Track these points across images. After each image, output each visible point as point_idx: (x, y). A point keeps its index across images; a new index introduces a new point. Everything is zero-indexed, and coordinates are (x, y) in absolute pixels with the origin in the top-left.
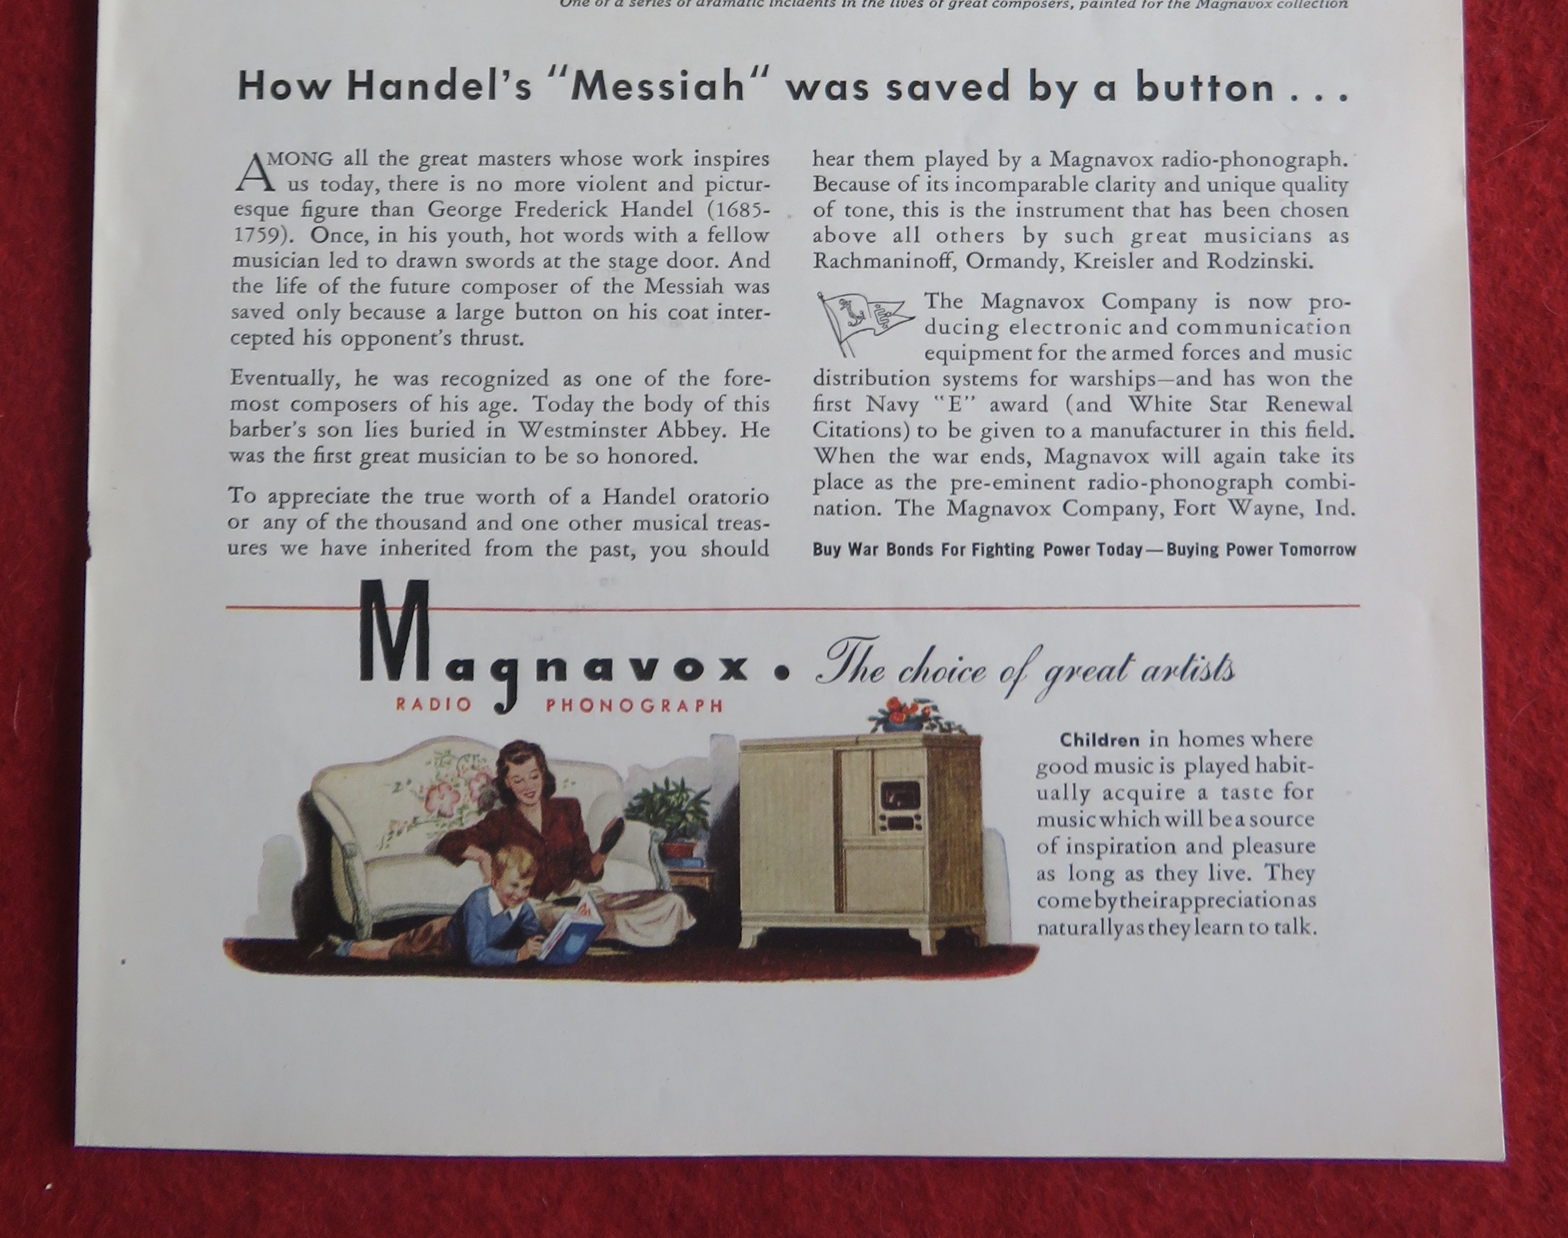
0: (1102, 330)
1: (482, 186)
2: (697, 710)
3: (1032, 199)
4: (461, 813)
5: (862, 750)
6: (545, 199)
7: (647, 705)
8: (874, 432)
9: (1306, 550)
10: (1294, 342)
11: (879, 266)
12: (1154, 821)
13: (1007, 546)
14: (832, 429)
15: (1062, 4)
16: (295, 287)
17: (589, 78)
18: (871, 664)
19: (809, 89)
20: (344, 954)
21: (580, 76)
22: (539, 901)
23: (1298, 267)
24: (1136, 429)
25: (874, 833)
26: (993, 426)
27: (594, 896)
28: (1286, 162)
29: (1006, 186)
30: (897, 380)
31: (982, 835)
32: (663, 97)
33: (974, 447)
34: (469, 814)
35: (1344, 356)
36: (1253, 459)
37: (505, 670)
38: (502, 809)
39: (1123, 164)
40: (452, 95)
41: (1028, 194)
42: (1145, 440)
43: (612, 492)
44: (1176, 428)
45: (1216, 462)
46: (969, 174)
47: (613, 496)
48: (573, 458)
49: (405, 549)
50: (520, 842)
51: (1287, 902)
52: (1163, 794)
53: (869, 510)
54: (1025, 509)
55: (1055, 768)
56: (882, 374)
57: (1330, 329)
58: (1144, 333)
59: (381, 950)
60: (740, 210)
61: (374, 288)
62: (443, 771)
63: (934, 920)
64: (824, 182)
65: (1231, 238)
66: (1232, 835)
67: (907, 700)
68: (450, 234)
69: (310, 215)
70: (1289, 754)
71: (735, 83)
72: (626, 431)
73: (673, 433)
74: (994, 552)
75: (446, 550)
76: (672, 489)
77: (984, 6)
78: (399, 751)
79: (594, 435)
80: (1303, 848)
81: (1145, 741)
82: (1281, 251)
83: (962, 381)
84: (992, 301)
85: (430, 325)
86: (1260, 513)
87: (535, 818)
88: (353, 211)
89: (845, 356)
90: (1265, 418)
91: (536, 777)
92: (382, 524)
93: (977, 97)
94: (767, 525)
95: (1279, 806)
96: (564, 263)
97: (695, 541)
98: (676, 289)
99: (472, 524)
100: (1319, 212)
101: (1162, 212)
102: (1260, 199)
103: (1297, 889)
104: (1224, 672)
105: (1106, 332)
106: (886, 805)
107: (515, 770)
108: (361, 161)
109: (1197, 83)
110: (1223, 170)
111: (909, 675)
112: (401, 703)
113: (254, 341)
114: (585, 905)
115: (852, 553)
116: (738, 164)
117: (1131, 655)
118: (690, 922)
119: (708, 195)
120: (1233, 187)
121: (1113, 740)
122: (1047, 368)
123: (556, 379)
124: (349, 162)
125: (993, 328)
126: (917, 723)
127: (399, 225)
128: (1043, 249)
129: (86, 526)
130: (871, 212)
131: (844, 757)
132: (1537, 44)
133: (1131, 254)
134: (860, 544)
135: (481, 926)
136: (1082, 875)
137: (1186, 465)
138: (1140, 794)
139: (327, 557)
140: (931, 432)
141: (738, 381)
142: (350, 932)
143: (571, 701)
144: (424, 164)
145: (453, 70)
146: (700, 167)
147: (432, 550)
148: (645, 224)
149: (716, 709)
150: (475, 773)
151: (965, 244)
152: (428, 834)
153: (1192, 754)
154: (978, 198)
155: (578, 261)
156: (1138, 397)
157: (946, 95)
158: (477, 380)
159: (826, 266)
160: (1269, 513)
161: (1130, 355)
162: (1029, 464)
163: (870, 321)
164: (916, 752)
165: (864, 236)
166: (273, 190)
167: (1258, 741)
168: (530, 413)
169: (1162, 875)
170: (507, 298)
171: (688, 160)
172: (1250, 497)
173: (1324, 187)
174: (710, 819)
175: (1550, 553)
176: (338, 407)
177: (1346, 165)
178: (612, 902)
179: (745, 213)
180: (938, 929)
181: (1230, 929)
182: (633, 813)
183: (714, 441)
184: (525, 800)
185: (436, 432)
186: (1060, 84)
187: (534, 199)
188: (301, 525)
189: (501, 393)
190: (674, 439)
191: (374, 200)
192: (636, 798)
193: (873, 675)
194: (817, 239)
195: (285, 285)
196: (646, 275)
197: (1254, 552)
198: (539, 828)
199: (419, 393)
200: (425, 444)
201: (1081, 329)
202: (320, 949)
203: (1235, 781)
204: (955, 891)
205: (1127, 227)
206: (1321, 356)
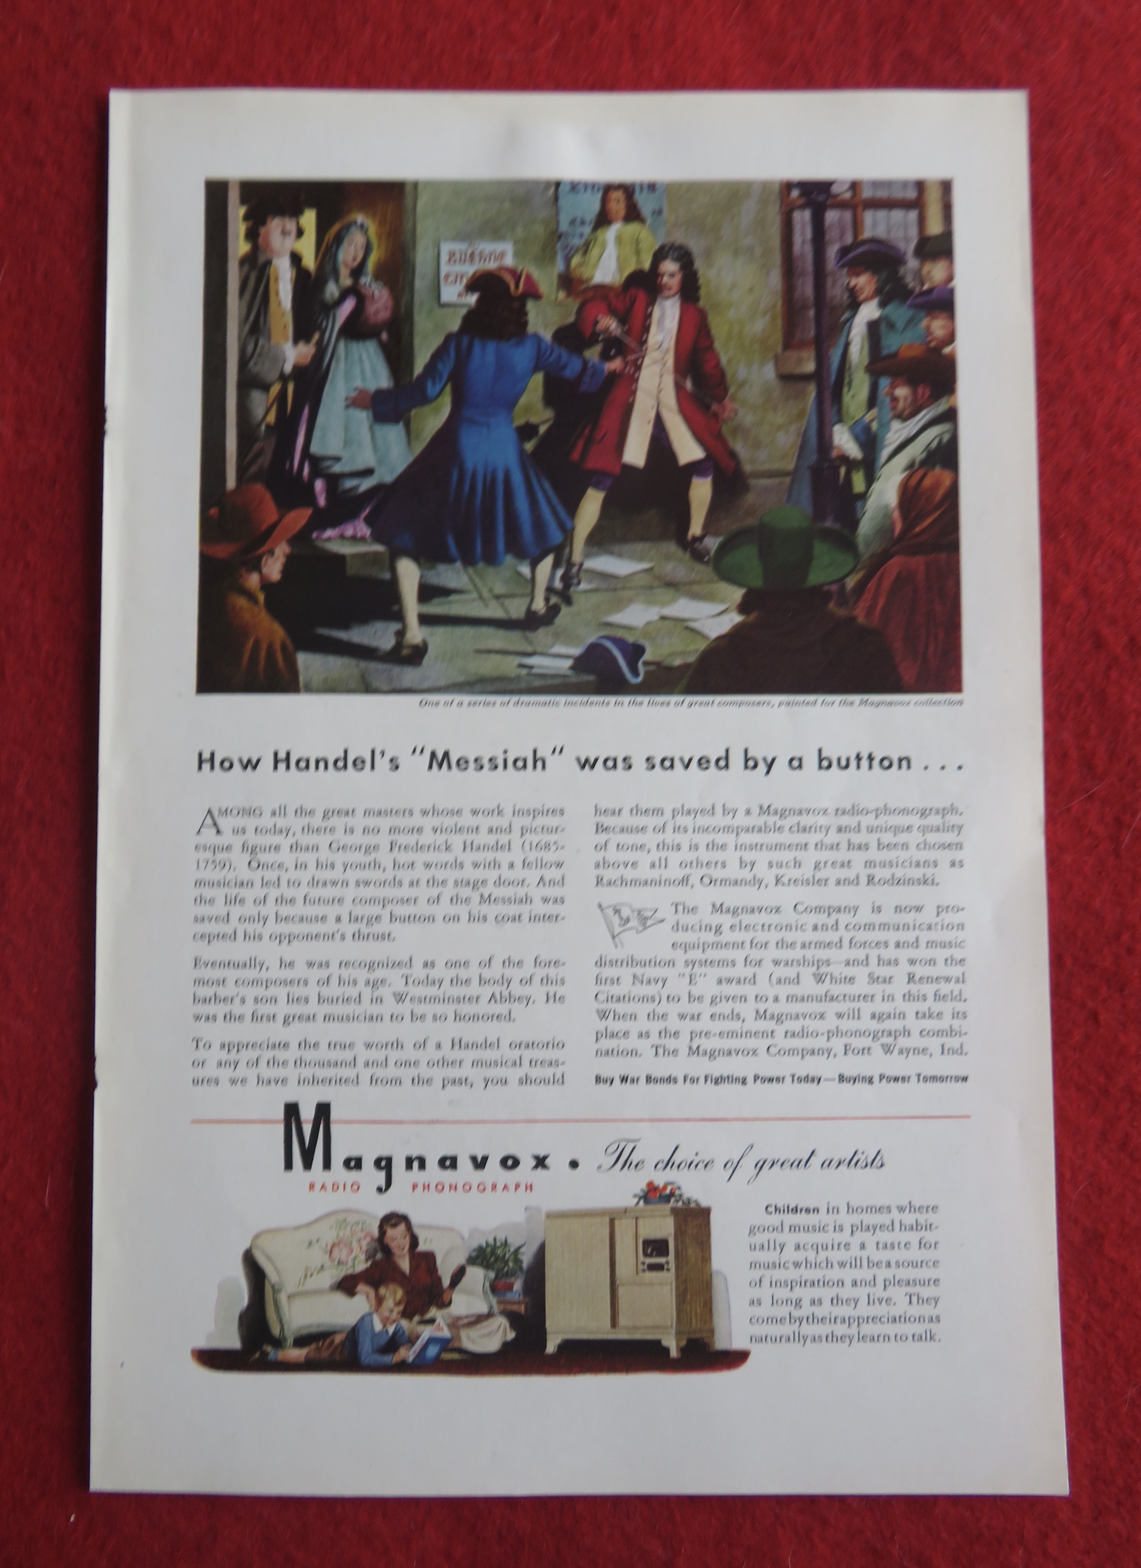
0: (794, 928)
1: (366, 830)
2: (516, 1190)
3: (747, 838)
5: (629, 1217)
6: (410, 840)
7: (481, 1188)
8: (636, 999)
9: (934, 1079)
10: (925, 936)
11: (640, 885)
12: (829, 1264)
13: (728, 1077)
14: (607, 997)
15: (766, 703)
16: (237, 901)
17: (440, 756)
19: (592, 763)
20: (274, 1358)
21: (433, 755)
22: (406, 1321)
23: (928, 884)
24: (816, 996)
25: (637, 1273)
26: (719, 995)
27: (446, 1317)
28: (920, 812)
29: (727, 829)
30: (653, 963)
31: (711, 1275)
32: (490, 768)
33: (706, 1009)
35: (960, 945)
36: (897, 1016)
37: (383, 1164)
38: (382, 1259)
39: (808, 814)
40: (345, 768)
41: (742, 835)
42: (824, 1003)
43: (457, 1041)
44: (845, 995)
45: (871, 1018)
46: (703, 821)
47: (457, 1044)
48: (429, 1018)
49: (314, 1081)
50: (394, 1281)
51: (920, 1319)
52: (836, 1247)
53: (634, 1053)
54: (741, 1051)
55: (761, 1229)
56: (642, 959)
57: (950, 927)
58: (822, 930)
59: (300, 1355)
60: (544, 846)
61: (292, 901)
62: (341, 1233)
63: (679, 1333)
64: (602, 827)
65: (882, 865)
66: (883, 1274)
67: (660, 1182)
68: (344, 864)
69: (247, 851)
70: (922, 1218)
71: (539, 759)
72: (466, 999)
73: (498, 1000)
74: (719, 1081)
75: (343, 1081)
76: (498, 1039)
78: (312, 1219)
79: (444, 1002)
80: (932, 1282)
81: (823, 1210)
82: (917, 873)
83: (697, 963)
84: (718, 908)
85: (330, 927)
86: (903, 1053)
87: (405, 1264)
88: (277, 848)
89: (616, 947)
90: (905, 988)
91: (404, 1237)
92: (298, 1064)
93: (708, 768)
94: (563, 1063)
95: (915, 1254)
96: (423, 883)
97: (514, 1074)
98: (500, 901)
99: (360, 1062)
100: (943, 846)
101: (835, 847)
102: (902, 838)
103: (927, 1310)
104: (878, 1162)
105: (797, 930)
106: (645, 1254)
107: (390, 1232)
108: (282, 813)
109: (859, 758)
110: (877, 818)
111: (660, 1166)
112: (312, 1186)
113: (210, 938)
115: (622, 1083)
116: (543, 815)
117: (814, 1151)
118: (511, 1335)
119: (522, 836)
120: (884, 829)
121: (801, 1210)
122: (756, 954)
123: (418, 964)
124: (274, 814)
125: (718, 927)
126: (667, 1199)
127: (310, 858)
128: (753, 872)
129: (94, 1065)
130: (635, 847)
131: (617, 1222)
132: (1093, 730)
133: (813, 875)
134: (628, 1076)
135: (368, 1339)
136: (780, 1302)
137: (851, 1021)
138: (820, 1246)
139: (260, 1086)
140: (676, 999)
141: (543, 964)
142: (278, 1343)
143: (429, 1185)
144: (326, 815)
145: (346, 752)
146: (516, 817)
147: (333, 1082)
148: (479, 856)
149: (529, 1190)
150: (363, 1235)
151: (699, 869)
153: (856, 1219)
154: (708, 838)
155: (432, 882)
156: (818, 974)
157: (687, 766)
158: (363, 965)
159: (603, 885)
160: (908, 1053)
161: (813, 945)
162: (743, 1020)
163: (634, 923)
164: (666, 1218)
165: (630, 865)
166: (222, 834)
167: (901, 1209)
168: (400, 986)
169: (835, 1302)
170: (383, 908)
171: (508, 811)
172: (895, 1042)
173: (946, 829)
174: (525, 1265)
175: (1101, 1080)
176: (267, 983)
177: (961, 814)
178: (457, 1322)
179: (547, 849)
180: (682, 1339)
181: (881, 1338)
182: (472, 1260)
183: (526, 1006)
184: (398, 1252)
185: (335, 1000)
186: (765, 759)
187: (402, 839)
188: (242, 1065)
189: (379, 974)
190: (499, 1004)
191: (291, 840)
192: (474, 1251)
193: (636, 1166)
194: (598, 866)
195: (230, 899)
196: (480, 891)
197: (898, 1081)
198: (407, 1272)
199: (323, 974)
200: (327, 1009)
201: (779, 928)
202: (257, 1355)
203: (885, 1237)
204: (693, 1313)
205: (810, 857)
206: (944, 945)
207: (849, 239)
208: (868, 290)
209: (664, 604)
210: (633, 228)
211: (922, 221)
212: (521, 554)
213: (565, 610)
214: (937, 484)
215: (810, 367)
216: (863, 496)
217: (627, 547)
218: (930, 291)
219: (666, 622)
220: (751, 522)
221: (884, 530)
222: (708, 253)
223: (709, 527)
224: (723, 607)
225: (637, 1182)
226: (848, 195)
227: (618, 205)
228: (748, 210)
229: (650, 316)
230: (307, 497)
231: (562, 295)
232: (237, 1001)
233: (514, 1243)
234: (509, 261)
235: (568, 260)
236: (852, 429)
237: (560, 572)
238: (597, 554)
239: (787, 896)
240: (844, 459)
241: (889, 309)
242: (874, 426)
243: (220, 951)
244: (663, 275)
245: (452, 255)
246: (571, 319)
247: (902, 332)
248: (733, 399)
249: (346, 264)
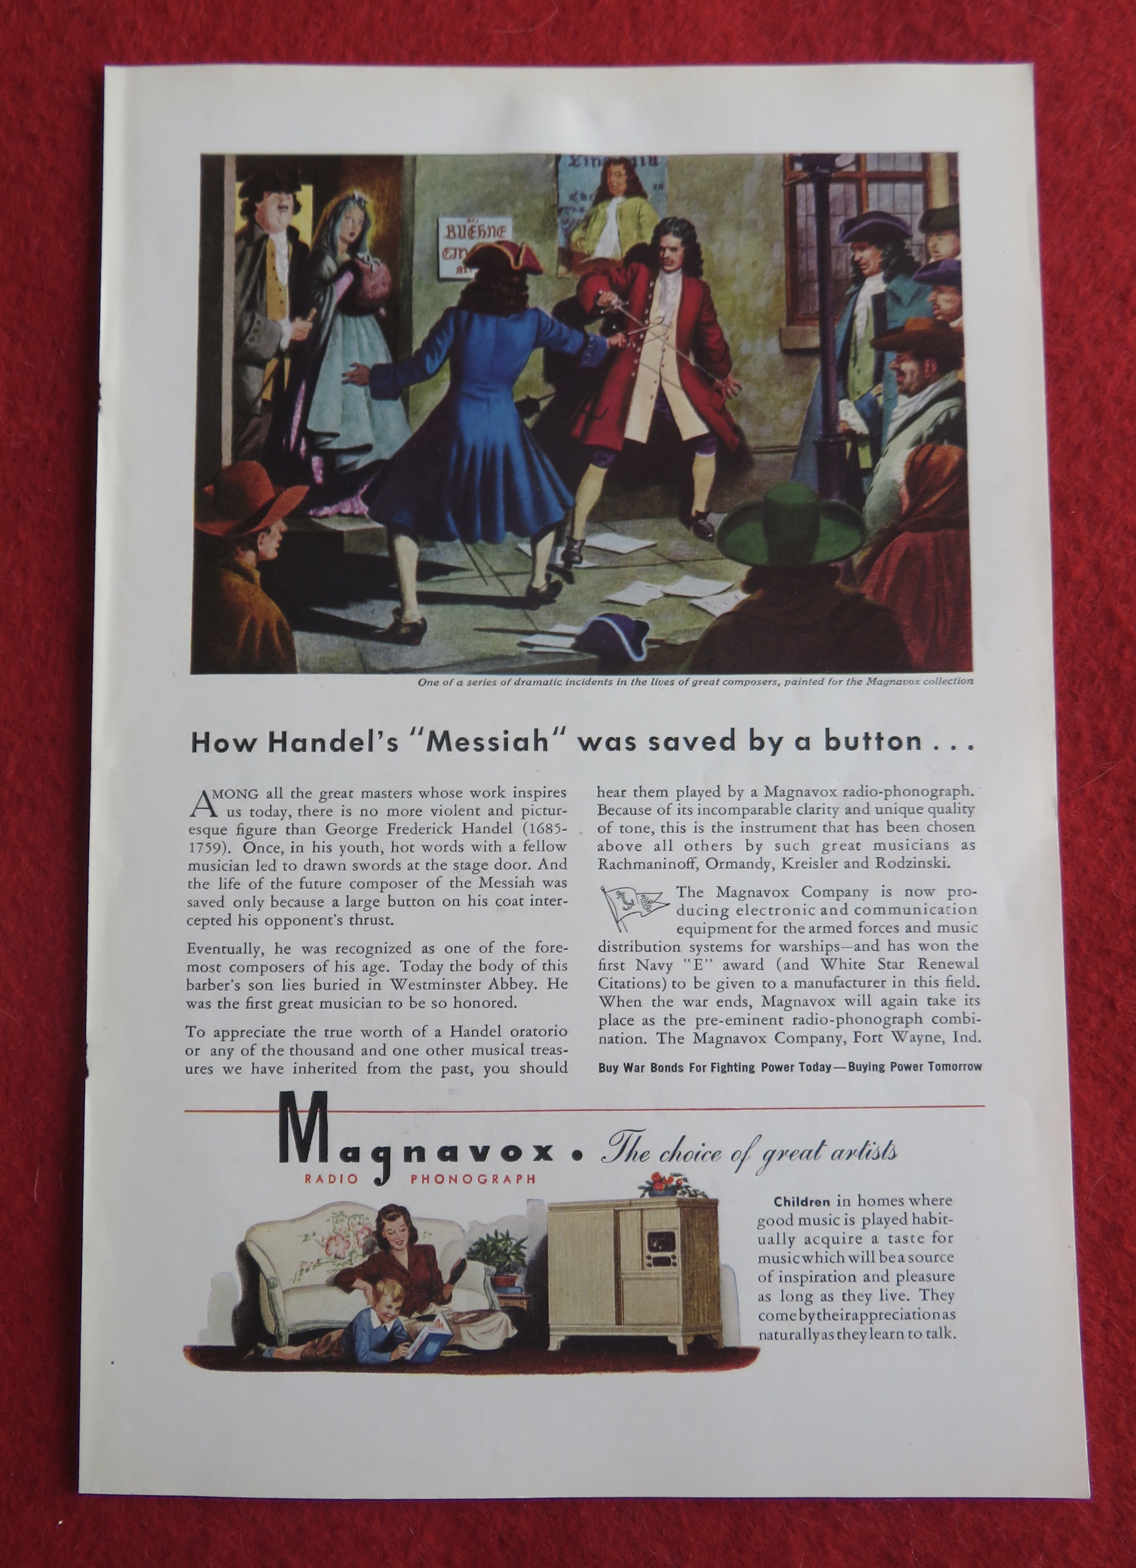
0: (802, 912)
1: (364, 812)
2: (518, 1182)
3: (753, 820)
4: (351, 1256)
5: (634, 1210)
6: (408, 822)
7: (482, 1179)
8: (641, 985)
9: (947, 1067)
10: (937, 920)
11: (644, 868)
12: (841, 1259)
13: (736, 1065)
14: (611, 983)
15: (772, 683)
16: (232, 885)
17: (439, 736)
18: (640, 1149)
19: (594, 743)
20: (269, 1356)
21: (433, 735)
22: (405, 1318)
23: (939, 867)
24: (826, 982)
25: (643, 1268)
26: (725, 980)
27: (446, 1314)
28: (930, 793)
29: (733, 811)
30: (657, 948)
31: (719, 1270)
32: (491, 749)
33: (712, 996)
34: (356, 1256)
35: (973, 929)
36: (909, 1003)
37: (381, 1154)
38: (380, 1253)
39: (816, 795)
40: (343, 748)
41: (749, 816)
42: (833, 989)
43: (457, 1028)
44: (855, 981)
45: (882, 1005)
46: (708, 802)
47: (457, 1031)
48: (429, 1004)
49: (311, 1069)
50: (393, 1276)
51: (935, 1316)
52: (847, 1240)
53: (638, 1040)
54: (748, 1039)
55: (770, 1222)
56: (647, 944)
57: (962, 911)
58: (831, 914)
59: (295, 1353)
60: (545, 829)
61: (288, 885)
62: (338, 1226)
63: (686, 1330)
64: (605, 809)
65: (892, 847)
66: (896, 1268)
67: (665, 1174)
68: (341, 847)
69: (243, 834)
70: (936, 1211)
71: (541, 739)
72: (466, 985)
73: (499, 986)
74: (726, 1069)
75: (339, 1070)
76: (499, 1026)
77: (717, 684)
78: (307, 1213)
79: (443, 988)
80: (946, 1277)
81: (834, 1203)
82: (927, 856)
83: (703, 948)
84: (724, 892)
85: (327, 911)
86: (914, 1041)
87: (403, 1259)
88: (273, 831)
89: (620, 931)
90: (917, 973)
91: (403, 1230)
92: (294, 1052)
93: (713, 748)
94: (566, 1051)
95: (930, 1248)
96: (422, 866)
97: (515, 1062)
98: (501, 885)
99: (358, 1051)
100: (954, 828)
101: (843, 829)
102: (912, 819)
103: (942, 1306)
104: (889, 1153)
105: (805, 914)
106: (652, 1249)
107: (388, 1225)
108: (278, 795)
109: (867, 738)
110: (886, 799)
111: (667, 1156)
112: (308, 1178)
113: (204, 922)
114: (439, 1321)
115: (626, 1071)
116: (544, 796)
117: (824, 1141)
118: (513, 1332)
119: (523, 818)
120: (893, 811)
121: (811, 1202)
122: (763, 939)
123: (417, 949)
124: (270, 796)
125: (724, 911)
126: (673, 1190)
127: (305, 840)
128: (760, 855)
129: (85, 1054)
130: (638, 829)
131: (621, 1214)
132: (1107, 709)
133: (822, 858)
134: (632, 1064)
135: (366, 1336)
136: (790, 1298)
137: (862, 1007)
138: (831, 1240)
139: (255, 1075)
140: (682, 985)
141: (545, 949)
142: (273, 1340)
143: (428, 1176)
144: (323, 797)
145: (343, 731)
146: (517, 798)
147: (330, 1070)
148: (479, 839)
149: (531, 1181)
150: (361, 1227)
151: (705, 851)
152: (328, 1271)
153: (867, 1211)
154: (713, 820)
155: (431, 865)
156: (827, 959)
157: (691, 747)
158: (360, 950)
159: (606, 868)
160: (920, 1041)
161: (821, 930)
162: (751, 1007)
163: (638, 907)
164: (672, 1211)
165: (633, 847)
166: (216, 816)
167: (914, 1202)
168: (399, 974)
169: (846, 1297)
170: (382, 891)
171: (509, 794)
172: (907, 1029)
173: (957, 811)
174: (527, 1260)
175: (1119, 1068)
176: (263, 969)
177: (973, 795)
178: (457, 1319)
179: (549, 831)
180: (689, 1336)
181: (895, 1335)
182: (473, 1255)
183: (528, 992)
184: (396, 1246)
185: (332, 987)
186: (771, 739)
187: (401, 821)
188: (236, 1053)
189: (378, 959)
190: (500, 990)
191: (287, 822)
192: (474, 1245)
193: (642, 1156)
194: (601, 849)
195: (225, 883)
196: (480, 875)
197: (910, 1069)
198: (406, 1266)
199: (320, 959)
200: (323, 995)
201: (787, 911)
202: (252, 1352)
203: (897, 1230)
204: (701, 1308)
205: (818, 840)
206: (955, 930)
207: (853, 213)
208: (874, 264)
209: (666, 582)
210: (635, 202)
211: (927, 194)
212: (521, 531)
213: (566, 587)
214: (945, 459)
215: (815, 341)
216: (870, 472)
217: (629, 524)
218: (937, 264)
219: (670, 599)
220: (755, 498)
221: (892, 506)
222: (711, 228)
223: (713, 503)
224: (728, 584)
225: (642, 1173)
226: (852, 169)
227: (618, 179)
228: (751, 183)
229: (652, 290)
230: (304, 474)
231: (562, 269)
232: (232, 987)
233: (516, 1236)
234: (509, 236)
235: (568, 235)
236: (857, 405)
237: (561, 550)
238: (598, 532)
239: (794, 879)
240: (851, 434)
241: (894, 283)
242: (881, 400)
243: (214, 936)
244: (664, 249)
245: (450, 229)
246: (573, 294)
247: (909, 305)
248: (737, 374)
249: (343, 240)
